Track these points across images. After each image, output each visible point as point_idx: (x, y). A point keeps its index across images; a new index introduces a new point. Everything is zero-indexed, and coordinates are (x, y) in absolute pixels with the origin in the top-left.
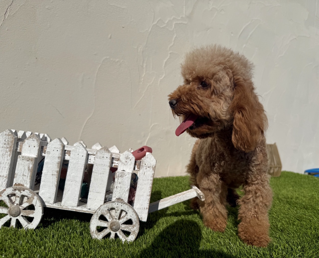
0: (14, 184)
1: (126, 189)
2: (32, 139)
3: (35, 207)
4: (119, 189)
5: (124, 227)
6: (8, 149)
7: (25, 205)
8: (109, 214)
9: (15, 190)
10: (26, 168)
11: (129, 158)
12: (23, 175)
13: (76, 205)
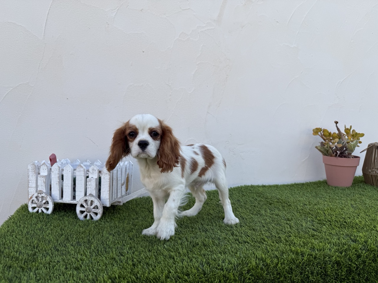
0: (38, 191)
1: (94, 188)
2: (44, 166)
3: (49, 202)
4: (90, 188)
5: (94, 210)
6: (34, 173)
7: (44, 201)
8: (85, 203)
9: (38, 194)
10: (42, 181)
11: (94, 170)
12: (42, 186)
13: (70, 200)
